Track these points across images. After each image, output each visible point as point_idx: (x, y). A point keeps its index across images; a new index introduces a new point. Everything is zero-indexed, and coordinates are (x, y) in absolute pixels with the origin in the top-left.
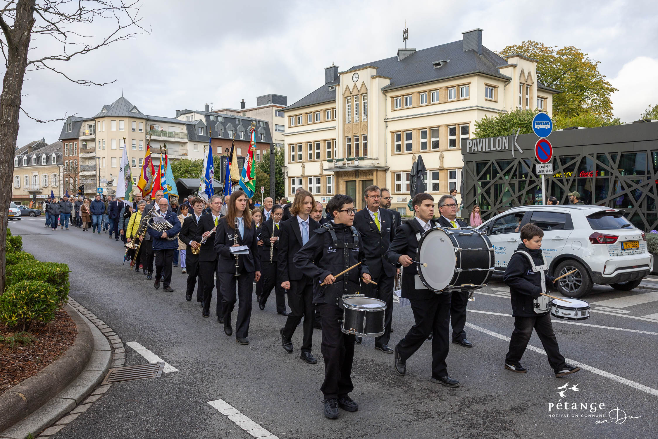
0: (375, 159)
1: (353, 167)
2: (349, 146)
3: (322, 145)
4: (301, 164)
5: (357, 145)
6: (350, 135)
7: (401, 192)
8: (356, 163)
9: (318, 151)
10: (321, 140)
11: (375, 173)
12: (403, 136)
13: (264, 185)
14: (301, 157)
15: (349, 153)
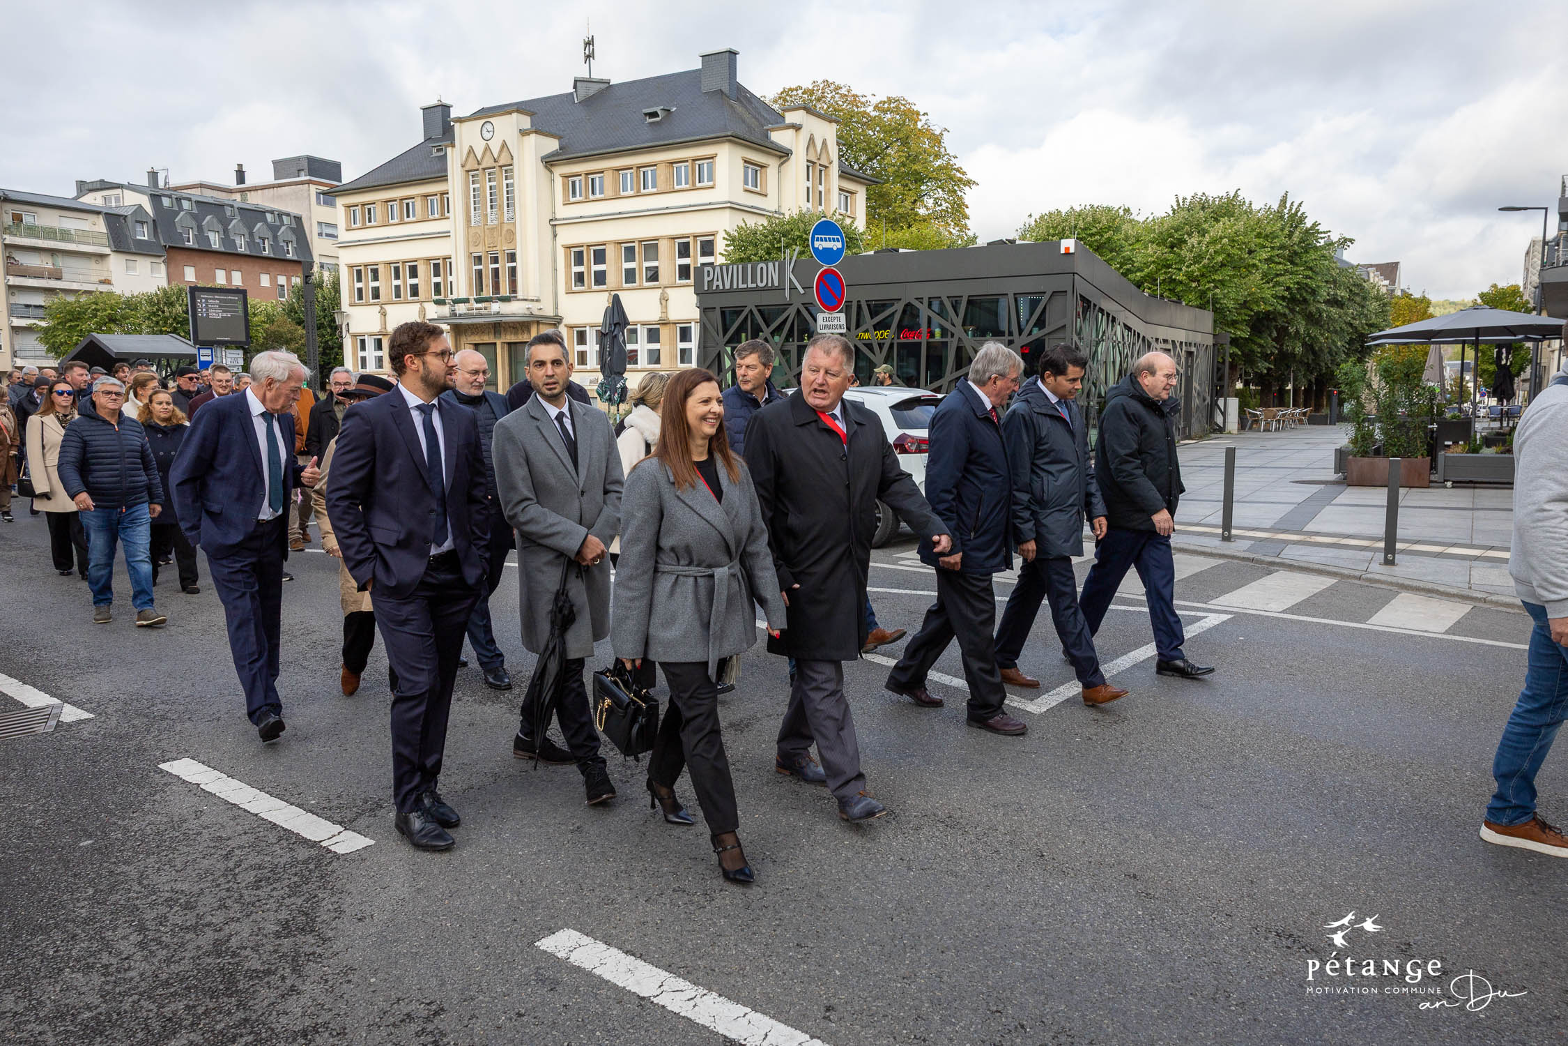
0: (533, 300)
1: (489, 315)
2: (479, 273)
3: (421, 270)
4: (378, 308)
5: (496, 271)
6: (480, 250)
7: (588, 367)
8: (495, 307)
9: (414, 281)
10: (420, 259)
12: (589, 256)
14: (376, 294)
15: (480, 287)
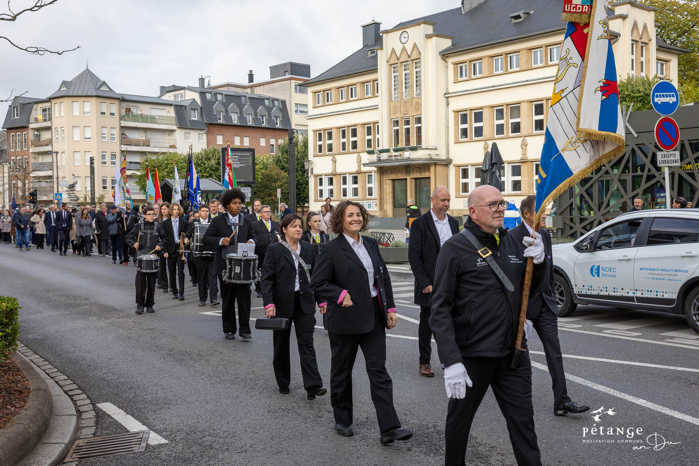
0: (432, 149)
1: (403, 160)
2: (397, 132)
3: (359, 131)
4: (331, 157)
5: (408, 130)
6: (398, 116)
8: (407, 154)
9: (354, 139)
10: (358, 124)
11: (432, 169)
12: (471, 117)
13: (280, 187)
14: (330, 148)
15: (397, 141)
